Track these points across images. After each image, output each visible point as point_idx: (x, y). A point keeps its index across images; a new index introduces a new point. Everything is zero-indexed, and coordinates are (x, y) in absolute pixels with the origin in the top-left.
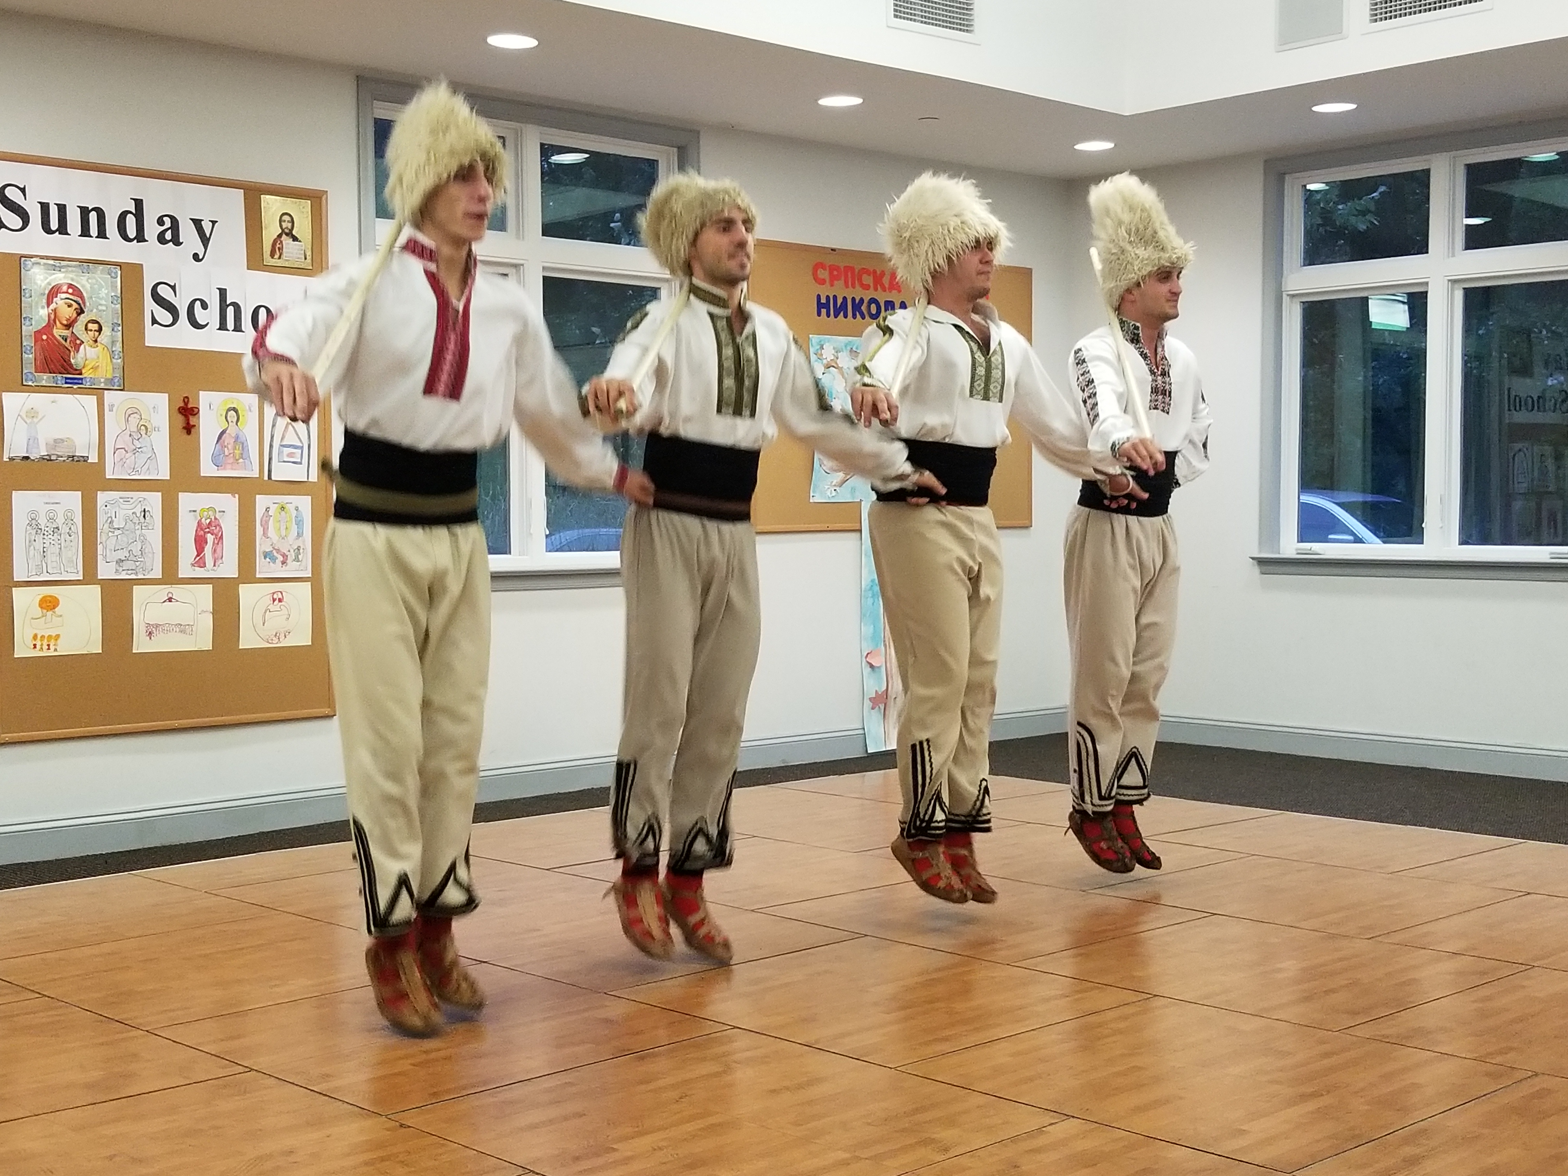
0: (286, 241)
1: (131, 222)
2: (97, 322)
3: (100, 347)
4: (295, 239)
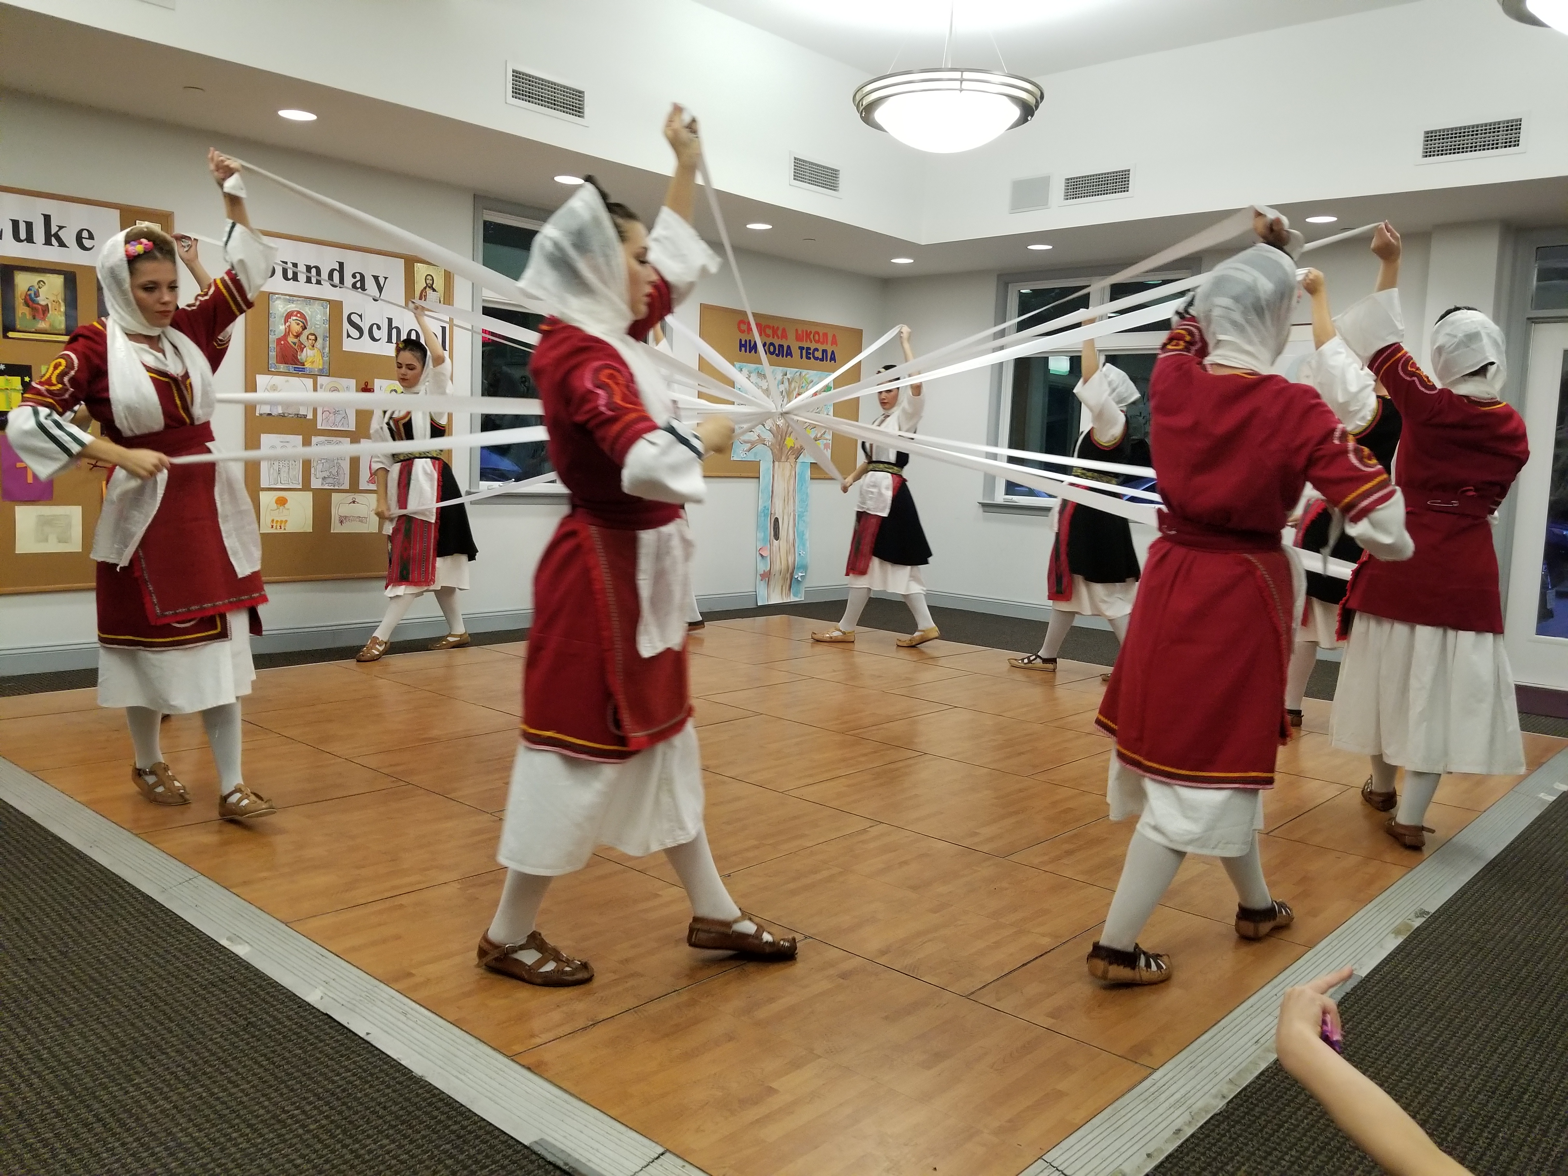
0: (427, 291)
1: (336, 275)
2: (314, 335)
3: (316, 350)
4: (434, 290)
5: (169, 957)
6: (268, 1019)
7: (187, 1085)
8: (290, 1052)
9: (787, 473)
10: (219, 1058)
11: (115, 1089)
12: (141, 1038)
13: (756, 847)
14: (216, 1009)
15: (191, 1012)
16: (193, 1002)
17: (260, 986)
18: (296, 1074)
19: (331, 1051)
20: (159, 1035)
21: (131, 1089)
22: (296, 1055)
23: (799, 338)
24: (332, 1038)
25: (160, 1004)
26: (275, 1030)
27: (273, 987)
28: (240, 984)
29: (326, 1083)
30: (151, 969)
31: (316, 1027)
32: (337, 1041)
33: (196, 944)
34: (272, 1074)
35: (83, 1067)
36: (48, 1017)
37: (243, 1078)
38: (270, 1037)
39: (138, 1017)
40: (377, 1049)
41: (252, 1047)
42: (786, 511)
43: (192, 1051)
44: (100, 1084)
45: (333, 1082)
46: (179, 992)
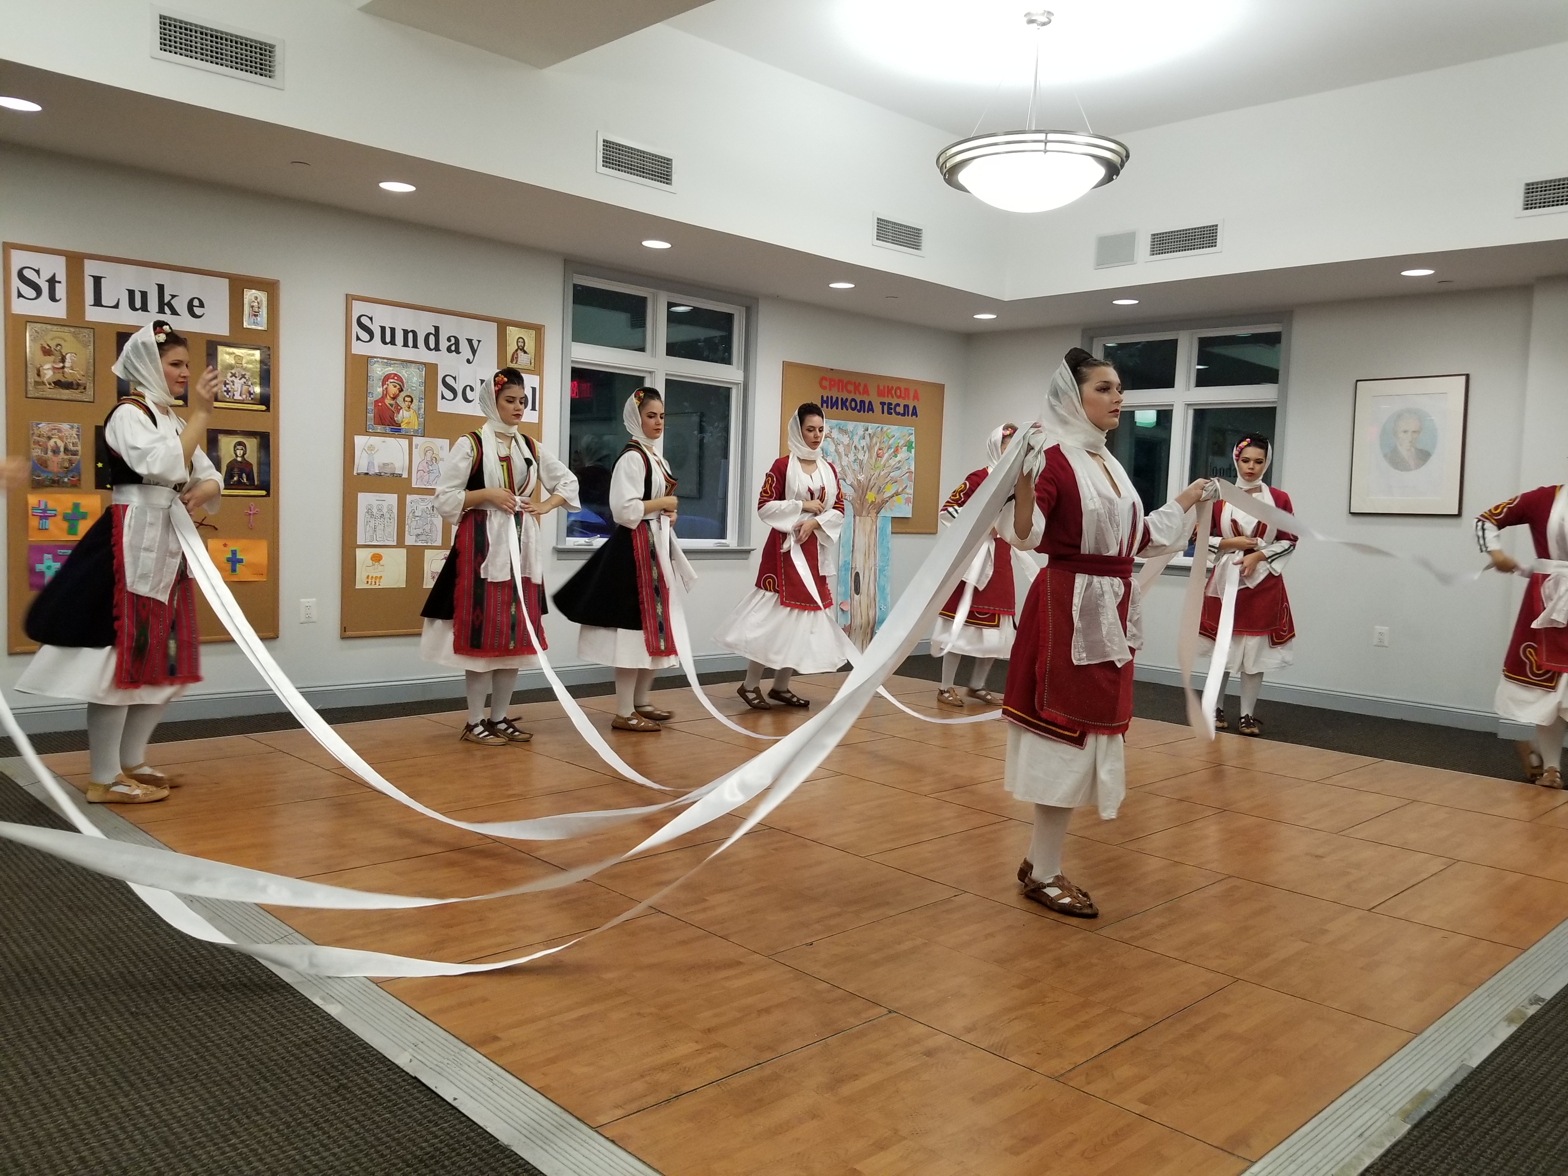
0: (520, 353)
1: (432, 339)
2: (410, 396)
3: (412, 411)
4: (525, 352)
5: (264, 1015)
6: (359, 1081)
7: (281, 1147)
8: (380, 1115)
9: (868, 528)
10: (312, 1120)
11: (212, 1148)
12: (238, 1098)
13: (839, 915)
14: (309, 1070)
15: (285, 1071)
16: (287, 1061)
17: (351, 1047)
18: (385, 1139)
19: (419, 1117)
20: (255, 1095)
21: (228, 1149)
22: (384, 1120)
23: (880, 394)
24: (420, 1102)
25: (256, 1063)
26: (364, 1093)
27: (365, 1048)
28: (332, 1044)
29: (414, 1149)
30: (248, 1027)
31: (405, 1090)
32: (425, 1106)
33: (289, 1002)
34: (362, 1138)
35: (183, 1126)
36: (150, 1073)
37: (335, 1142)
38: (361, 1099)
39: (234, 1076)
40: (464, 1116)
41: (343, 1110)
42: (867, 566)
43: (286, 1112)
44: (199, 1143)
45: (422, 1148)
46: (274, 1051)
